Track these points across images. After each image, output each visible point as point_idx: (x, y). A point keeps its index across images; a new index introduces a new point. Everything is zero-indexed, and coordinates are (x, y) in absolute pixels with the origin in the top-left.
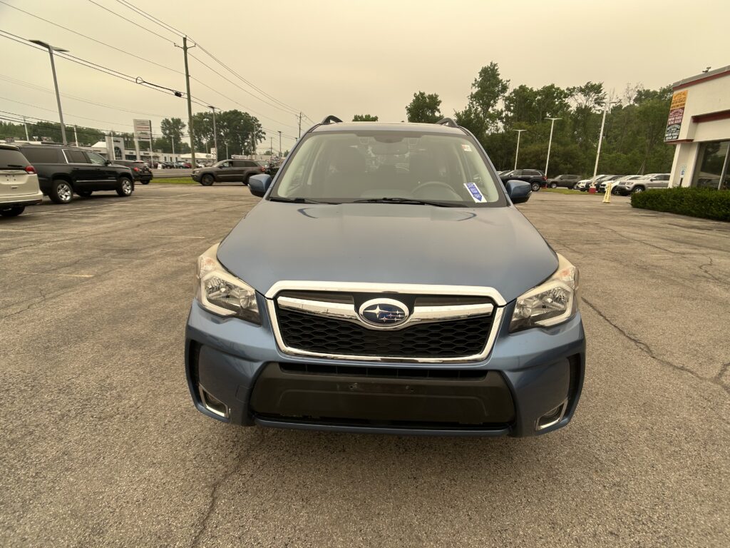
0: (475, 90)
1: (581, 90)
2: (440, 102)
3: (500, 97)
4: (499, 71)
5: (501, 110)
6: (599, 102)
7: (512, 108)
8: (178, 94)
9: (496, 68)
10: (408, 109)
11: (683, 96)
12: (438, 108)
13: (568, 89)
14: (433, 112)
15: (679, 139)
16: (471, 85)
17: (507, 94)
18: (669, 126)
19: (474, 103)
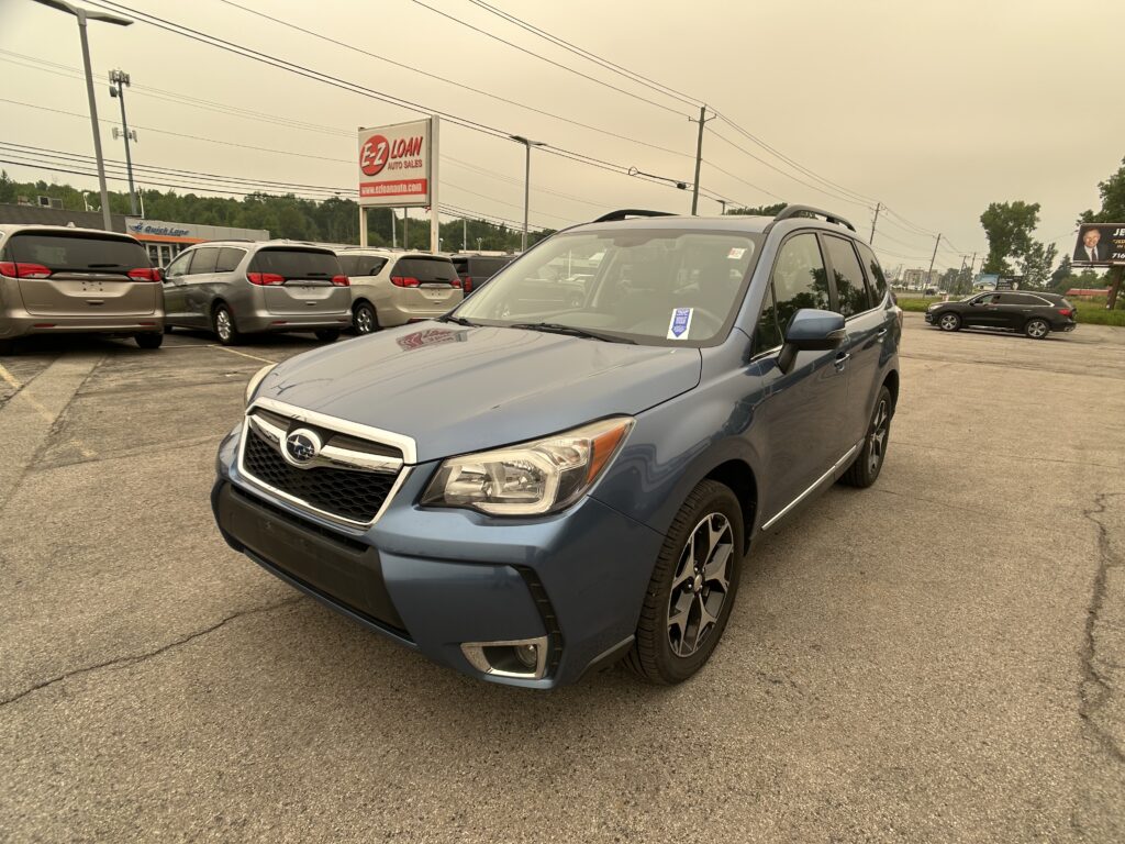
8: (681, 186)
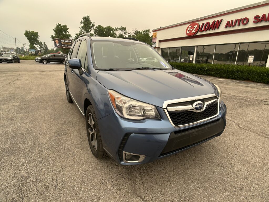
0: (82, 25)
1: (120, 29)
2: (68, 28)
3: (92, 29)
4: (90, 19)
5: (93, 34)
6: (125, 33)
7: (97, 33)
9: (89, 17)
10: (54, 30)
11: (156, 34)
12: (68, 31)
13: (115, 28)
14: (66, 33)
15: (156, 47)
16: (80, 23)
17: (94, 28)
18: (153, 43)
19: (82, 30)
